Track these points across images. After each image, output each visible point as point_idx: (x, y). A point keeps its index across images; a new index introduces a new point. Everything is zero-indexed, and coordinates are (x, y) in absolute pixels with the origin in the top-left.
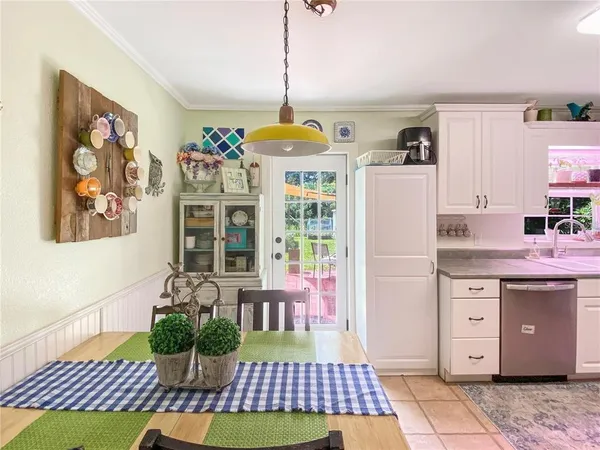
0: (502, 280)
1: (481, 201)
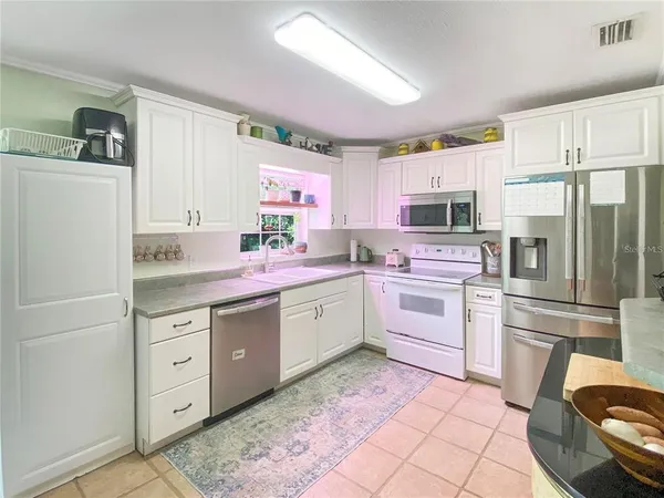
0: (213, 307)
1: (193, 217)
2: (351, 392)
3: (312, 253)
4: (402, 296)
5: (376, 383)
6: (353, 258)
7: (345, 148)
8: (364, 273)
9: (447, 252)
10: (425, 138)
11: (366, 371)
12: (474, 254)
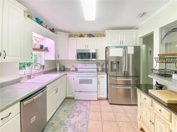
0: (21, 101)
2: (72, 116)
3: (46, 69)
4: (80, 80)
5: (77, 110)
6: (58, 69)
7: (58, 32)
8: (66, 74)
9: (88, 66)
10: (83, 33)
11: (71, 106)
12: (95, 66)
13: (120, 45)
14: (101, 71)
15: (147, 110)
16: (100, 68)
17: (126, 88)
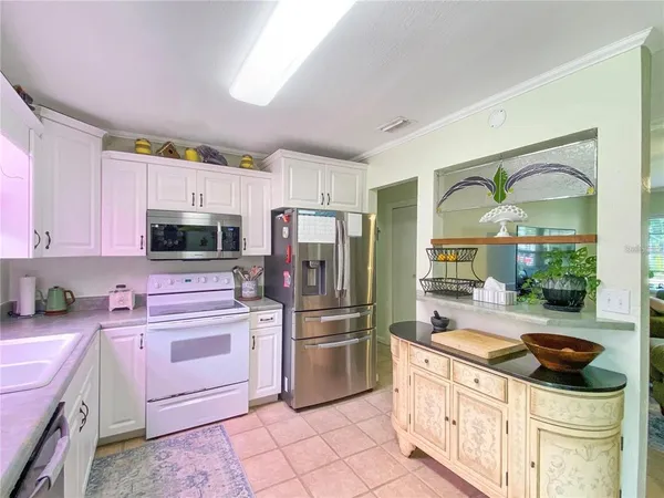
4: (175, 345)
5: (181, 475)
6: (27, 308)
7: (49, 113)
8: (101, 328)
9: (199, 282)
10: (176, 142)
11: (146, 472)
12: (228, 280)
13: (322, 207)
14: (252, 299)
15: (433, 392)
16: (249, 289)
17: (334, 344)
